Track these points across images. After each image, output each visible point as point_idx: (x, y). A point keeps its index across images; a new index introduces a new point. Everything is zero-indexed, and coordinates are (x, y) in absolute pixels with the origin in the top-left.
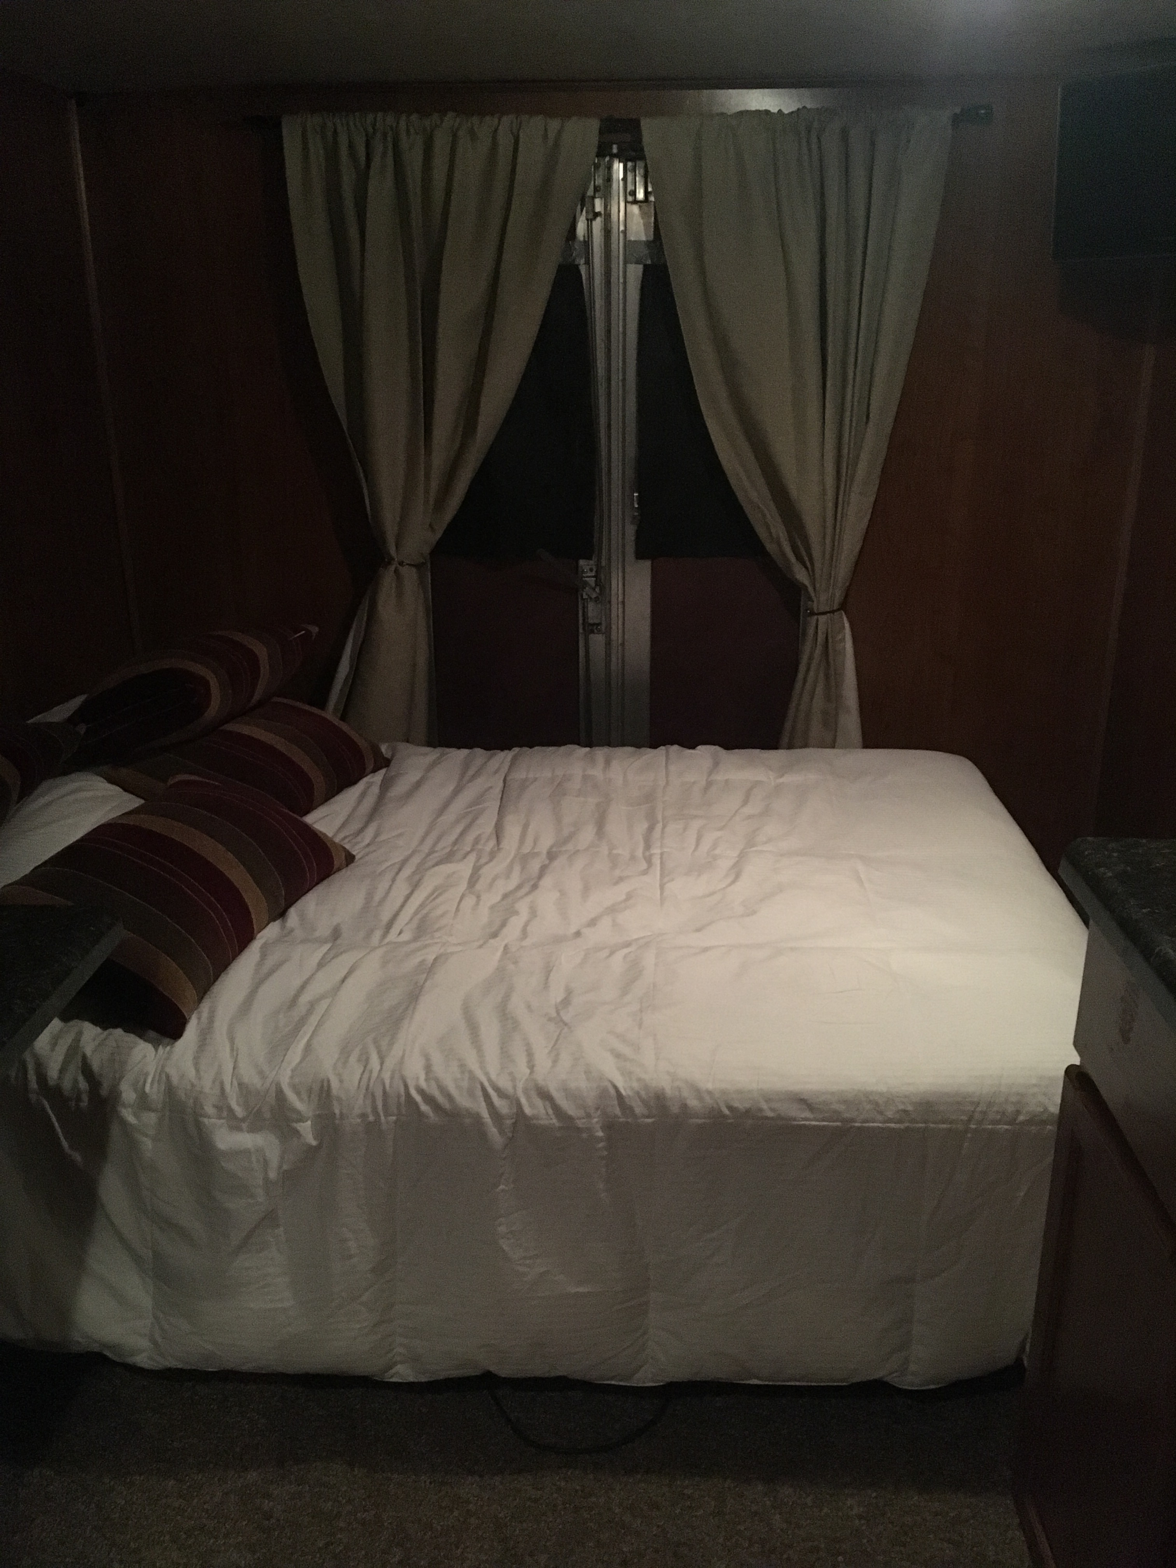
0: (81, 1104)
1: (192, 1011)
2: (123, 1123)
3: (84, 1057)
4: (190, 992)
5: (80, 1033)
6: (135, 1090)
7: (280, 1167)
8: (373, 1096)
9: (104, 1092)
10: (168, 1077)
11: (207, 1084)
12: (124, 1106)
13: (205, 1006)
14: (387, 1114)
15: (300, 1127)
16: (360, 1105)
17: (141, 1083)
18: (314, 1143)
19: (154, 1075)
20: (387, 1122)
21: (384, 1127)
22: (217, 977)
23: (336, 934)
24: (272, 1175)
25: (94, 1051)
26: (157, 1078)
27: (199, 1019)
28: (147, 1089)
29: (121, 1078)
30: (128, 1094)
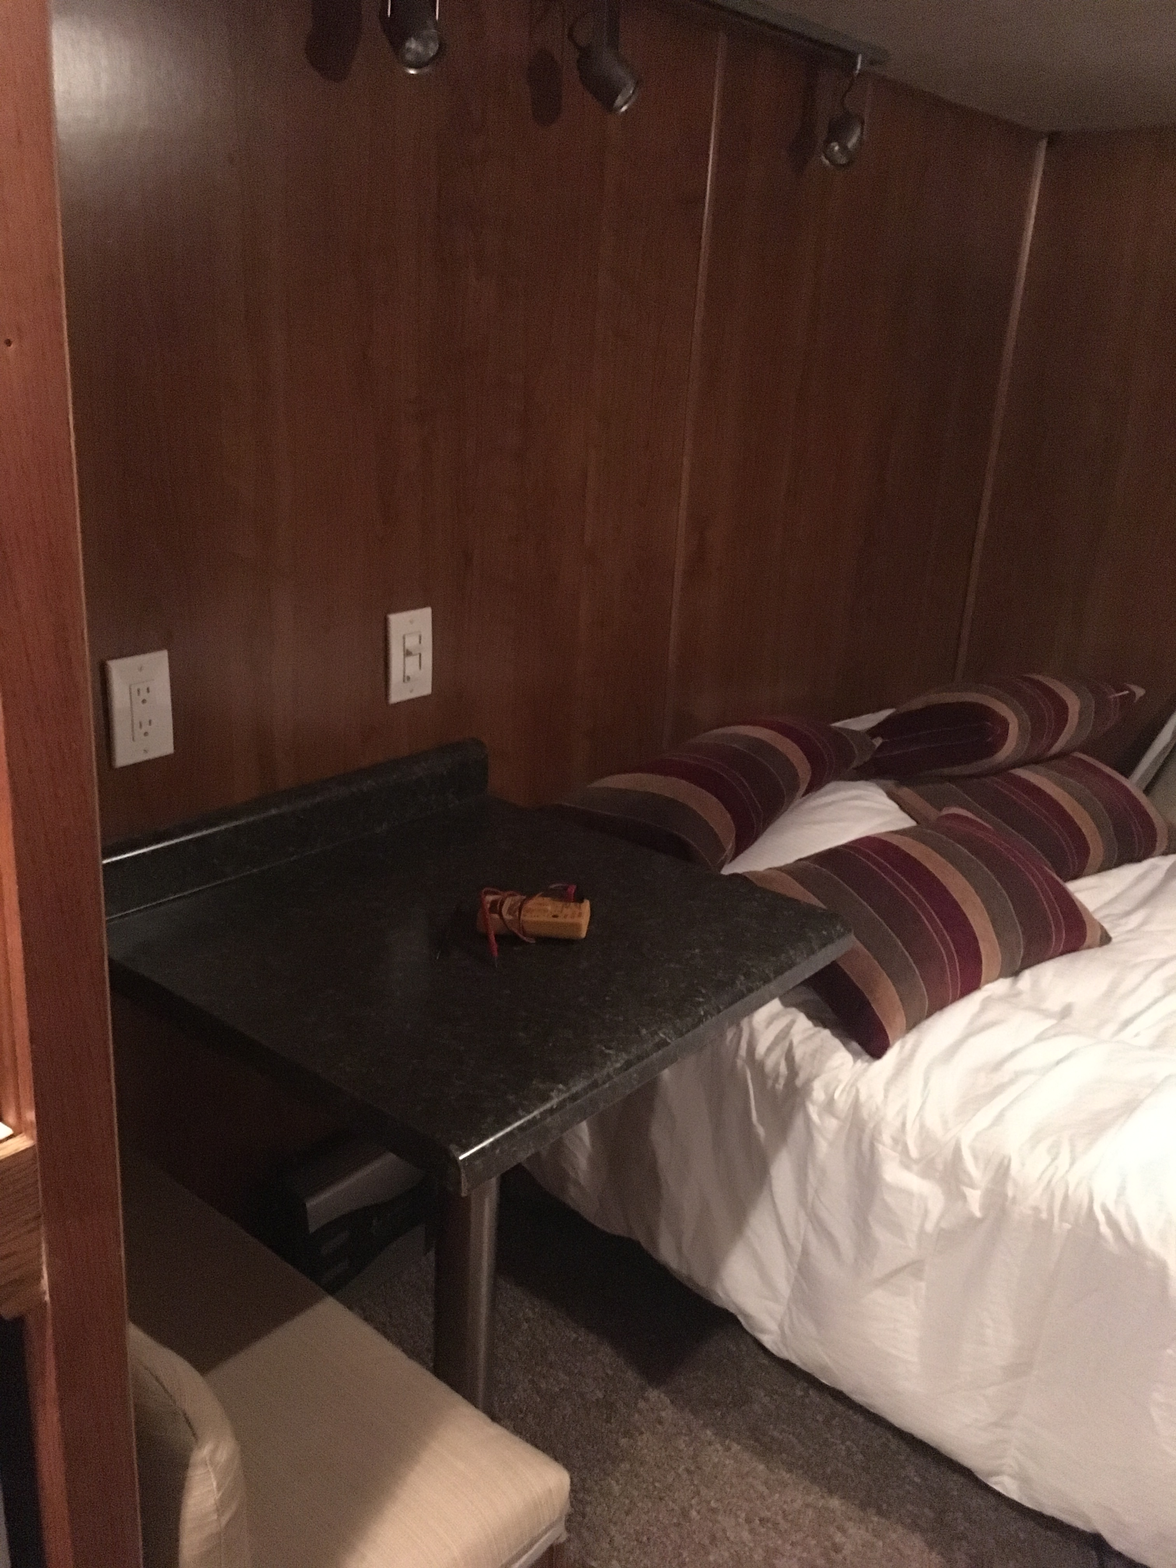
0: (777, 1086)
1: (896, 1039)
2: (808, 1119)
3: (791, 1044)
4: (900, 1019)
5: (793, 1022)
6: (826, 1093)
7: (938, 1223)
8: (1053, 1195)
9: (799, 1082)
10: (858, 1091)
11: (891, 1114)
12: (813, 1103)
13: (911, 1038)
14: (1062, 1220)
15: (968, 1191)
16: (1035, 1197)
17: (833, 1087)
18: (978, 1214)
19: (845, 1086)
20: (1061, 1227)
21: (1056, 1229)
22: (930, 1014)
23: (1066, 1012)
24: (929, 1227)
25: (802, 1042)
26: (847, 1089)
27: (902, 1047)
28: (836, 1096)
29: (816, 1076)
30: (818, 1093)
